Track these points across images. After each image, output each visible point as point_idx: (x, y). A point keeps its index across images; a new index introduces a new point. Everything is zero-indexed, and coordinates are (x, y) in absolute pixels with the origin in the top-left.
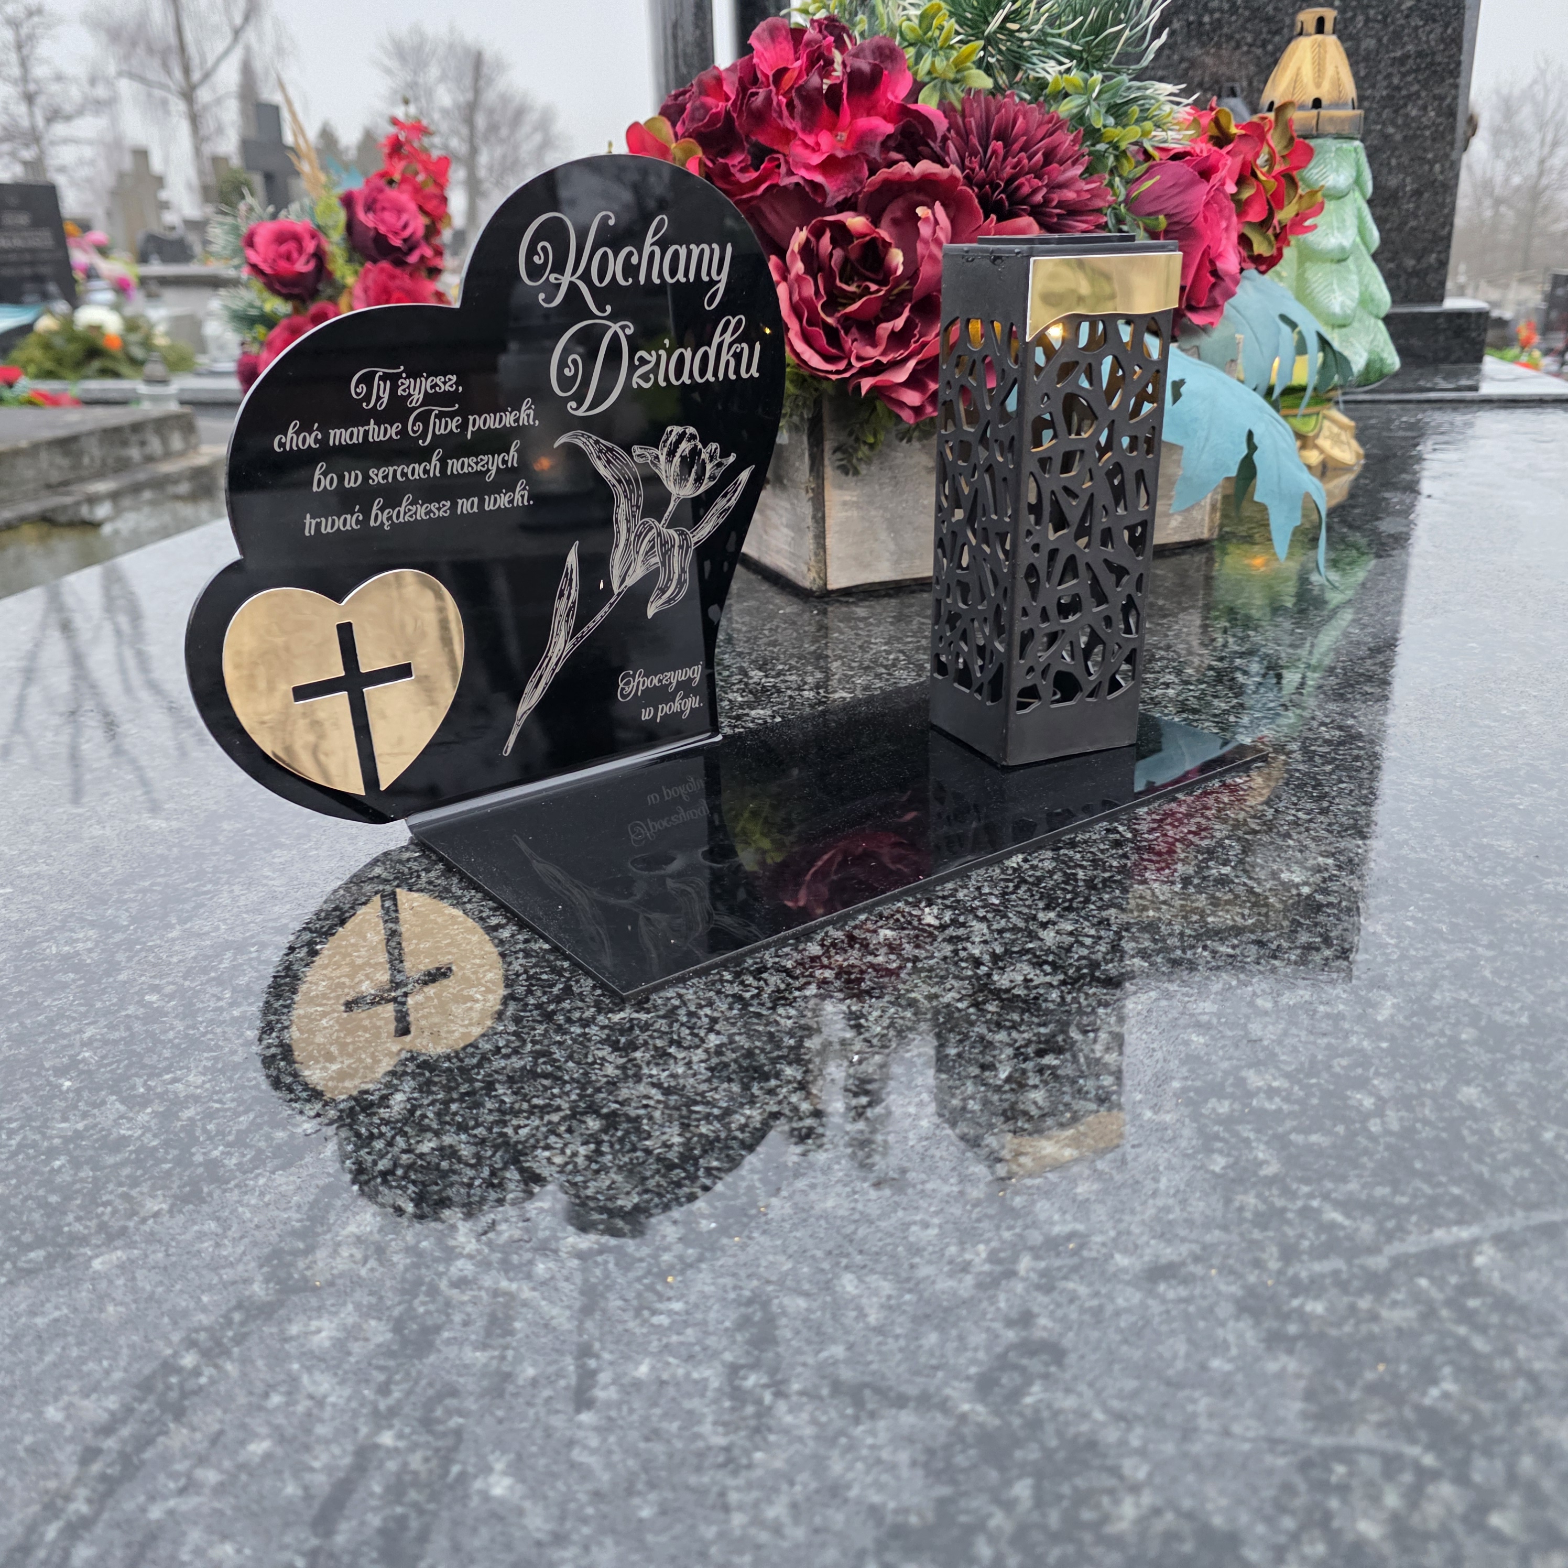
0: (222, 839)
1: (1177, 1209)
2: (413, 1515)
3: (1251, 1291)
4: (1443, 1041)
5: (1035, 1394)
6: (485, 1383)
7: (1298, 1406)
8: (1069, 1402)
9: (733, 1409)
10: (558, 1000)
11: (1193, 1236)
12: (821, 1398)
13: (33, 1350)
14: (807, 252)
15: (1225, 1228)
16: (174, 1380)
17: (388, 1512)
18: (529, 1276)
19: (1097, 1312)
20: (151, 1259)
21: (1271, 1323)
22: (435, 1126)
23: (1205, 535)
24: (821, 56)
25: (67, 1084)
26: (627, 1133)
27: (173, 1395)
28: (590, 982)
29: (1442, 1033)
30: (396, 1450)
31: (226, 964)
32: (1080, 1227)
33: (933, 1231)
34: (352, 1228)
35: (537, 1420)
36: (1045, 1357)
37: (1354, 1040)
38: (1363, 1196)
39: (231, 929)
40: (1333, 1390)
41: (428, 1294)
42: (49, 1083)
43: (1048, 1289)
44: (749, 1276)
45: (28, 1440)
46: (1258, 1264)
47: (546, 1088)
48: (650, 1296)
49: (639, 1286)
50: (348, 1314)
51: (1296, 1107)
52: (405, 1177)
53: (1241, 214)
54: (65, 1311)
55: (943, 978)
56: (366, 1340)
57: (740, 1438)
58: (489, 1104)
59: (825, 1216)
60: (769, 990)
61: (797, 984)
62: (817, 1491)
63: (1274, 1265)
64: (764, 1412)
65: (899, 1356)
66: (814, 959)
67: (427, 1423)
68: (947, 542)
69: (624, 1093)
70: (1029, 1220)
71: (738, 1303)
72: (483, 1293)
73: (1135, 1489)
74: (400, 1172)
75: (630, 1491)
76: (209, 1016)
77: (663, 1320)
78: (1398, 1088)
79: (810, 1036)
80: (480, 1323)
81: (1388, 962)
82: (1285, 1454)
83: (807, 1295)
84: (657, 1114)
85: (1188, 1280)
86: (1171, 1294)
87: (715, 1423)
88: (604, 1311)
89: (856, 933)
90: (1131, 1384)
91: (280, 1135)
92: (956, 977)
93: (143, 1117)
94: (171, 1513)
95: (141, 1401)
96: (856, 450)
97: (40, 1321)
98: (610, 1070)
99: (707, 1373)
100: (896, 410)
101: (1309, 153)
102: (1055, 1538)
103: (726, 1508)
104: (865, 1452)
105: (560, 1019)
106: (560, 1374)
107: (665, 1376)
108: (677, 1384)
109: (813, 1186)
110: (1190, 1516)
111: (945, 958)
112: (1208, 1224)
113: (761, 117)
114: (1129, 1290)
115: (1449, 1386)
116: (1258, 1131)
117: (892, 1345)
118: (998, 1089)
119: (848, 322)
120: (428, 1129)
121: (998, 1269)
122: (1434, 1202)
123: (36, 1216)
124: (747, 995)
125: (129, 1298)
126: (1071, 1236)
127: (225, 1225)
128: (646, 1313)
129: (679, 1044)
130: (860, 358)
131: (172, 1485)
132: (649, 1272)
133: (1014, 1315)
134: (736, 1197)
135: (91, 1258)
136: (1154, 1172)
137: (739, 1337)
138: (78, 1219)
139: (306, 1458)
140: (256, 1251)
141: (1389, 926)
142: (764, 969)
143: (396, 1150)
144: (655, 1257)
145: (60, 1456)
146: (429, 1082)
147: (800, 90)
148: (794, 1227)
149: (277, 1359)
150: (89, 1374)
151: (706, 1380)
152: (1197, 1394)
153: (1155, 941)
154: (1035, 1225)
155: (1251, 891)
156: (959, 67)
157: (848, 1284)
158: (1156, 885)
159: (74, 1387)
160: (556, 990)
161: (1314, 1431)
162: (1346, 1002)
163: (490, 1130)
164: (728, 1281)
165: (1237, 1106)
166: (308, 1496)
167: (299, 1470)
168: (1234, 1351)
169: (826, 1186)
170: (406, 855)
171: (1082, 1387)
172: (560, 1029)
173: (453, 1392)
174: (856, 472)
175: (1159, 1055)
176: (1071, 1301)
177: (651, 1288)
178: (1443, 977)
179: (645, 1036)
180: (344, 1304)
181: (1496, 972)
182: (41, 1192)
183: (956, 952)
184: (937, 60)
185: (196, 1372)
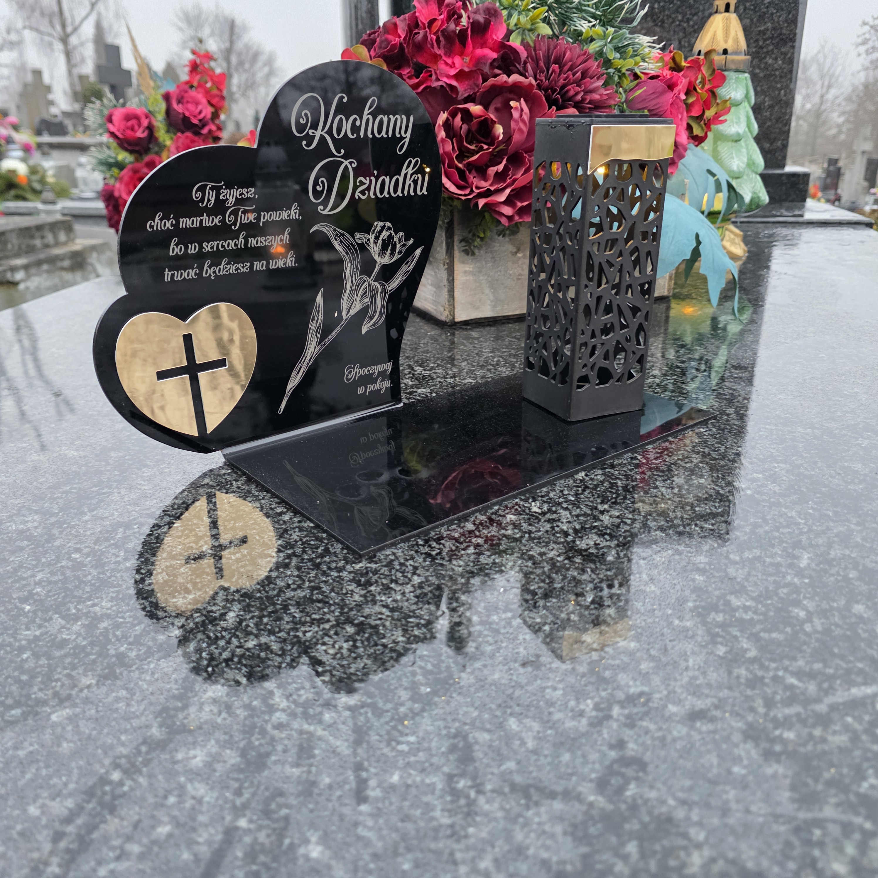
0: (111, 462)
1: (701, 678)
2: (263, 870)
3: (750, 726)
4: (839, 578)
5: (632, 790)
6: (300, 788)
7: (787, 794)
8: (653, 794)
9: (452, 802)
10: (322, 556)
11: (712, 693)
12: (504, 794)
13: (18, 771)
14: (447, 125)
15: (730, 688)
16: (107, 788)
17: (247, 869)
18: (320, 722)
19: (663, 739)
20: (88, 714)
21: (764, 745)
22: (255, 631)
23: (666, 293)
24: (454, 13)
25: (28, 608)
26: (371, 635)
27: (108, 798)
28: (340, 546)
29: (838, 574)
30: (249, 830)
31: (119, 536)
32: (646, 689)
33: (560, 692)
34: (210, 694)
35: (334, 810)
36: (635, 767)
37: (789, 578)
38: (807, 669)
39: (121, 515)
40: (806, 784)
41: (259, 734)
42: (17, 607)
43: (631, 725)
44: (454, 720)
45: (19, 827)
46: (752, 709)
47: (320, 609)
48: (395, 733)
49: (388, 727)
50: (212, 746)
51: (761, 617)
52: (240, 662)
53: (688, 111)
54: (36, 746)
55: (547, 543)
56: (225, 762)
57: (458, 819)
58: (287, 618)
59: (494, 683)
60: (446, 550)
61: (462, 547)
62: (509, 851)
63: (762, 710)
64: (471, 803)
65: (548, 768)
66: (470, 532)
67: (267, 813)
68: (536, 292)
69: (367, 611)
70: (615, 685)
71: (449, 736)
72: (293, 732)
73: (699, 846)
74: (236, 659)
75: (396, 853)
76: (112, 566)
77: (404, 747)
78: (818, 606)
79: (473, 577)
80: (294, 751)
81: (802, 533)
82: (784, 823)
83: (489, 731)
84: (388, 624)
85: (713, 720)
86: (704, 728)
87: (443, 810)
88: (368, 742)
89: (493, 517)
90: (688, 783)
92: (555, 542)
93: (77, 627)
94: (112, 872)
95: (88, 802)
96: (473, 241)
97: (21, 753)
98: (357, 597)
99: (435, 779)
100: (498, 217)
101: (723, 79)
103: (455, 863)
104: (535, 827)
105: (324, 567)
106: (346, 781)
107: (409, 782)
108: (417, 787)
109: (485, 666)
110: (733, 862)
111: (547, 532)
112: (720, 687)
113: (420, 47)
114: (679, 727)
115: (873, 781)
116: (741, 631)
117: (543, 761)
118: (587, 608)
119: (470, 166)
120: (251, 633)
121: (601, 714)
122: (848, 672)
123: (14, 688)
124: (434, 553)
125: (76, 738)
126: (641, 694)
127: (132, 692)
128: (394, 744)
129: (396, 582)
130: (477, 188)
131: (111, 854)
132: (392, 719)
133: (614, 742)
134: (440, 673)
135: (50, 714)
136: (684, 656)
137: (451, 757)
138: (41, 690)
139: (194, 836)
140: (152, 708)
141: (799, 514)
142: (442, 538)
143: (232, 646)
144: (396, 709)
145: (40, 838)
146: (249, 605)
147: (443, 32)
148: (477, 691)
149: (171, 774)
150: (54, 786)
151: (434, 784)
152: (728, 788)
153: (667, 522)
154: (618, 688)
155: (718, 493)
156: (533, 21)
157: (513, 724)
158: (663, 489)
159: (45, 794)
160: (320, 550)
161: (799, 809)
162: (781, 556)
163: (288, 633)
164: (441, 723)
165: (727, 617)
166: (197, 859)
167: (191, 843)
168: (745, 762)
169: (493, 666)
170: (223, 472)
171: (659, 785)
172: (324, 574)
173: (281, 794)
174: (473, 254)
175: (678, 587)
176: (646, 733)
177: (395, 728)
178: (834, 542)
179: (375, 577)
180: (209, 740)
181: (864, 539)
182: (16, 674)
183: (553, 528)
184: (521, 17)
185: (121, 783)
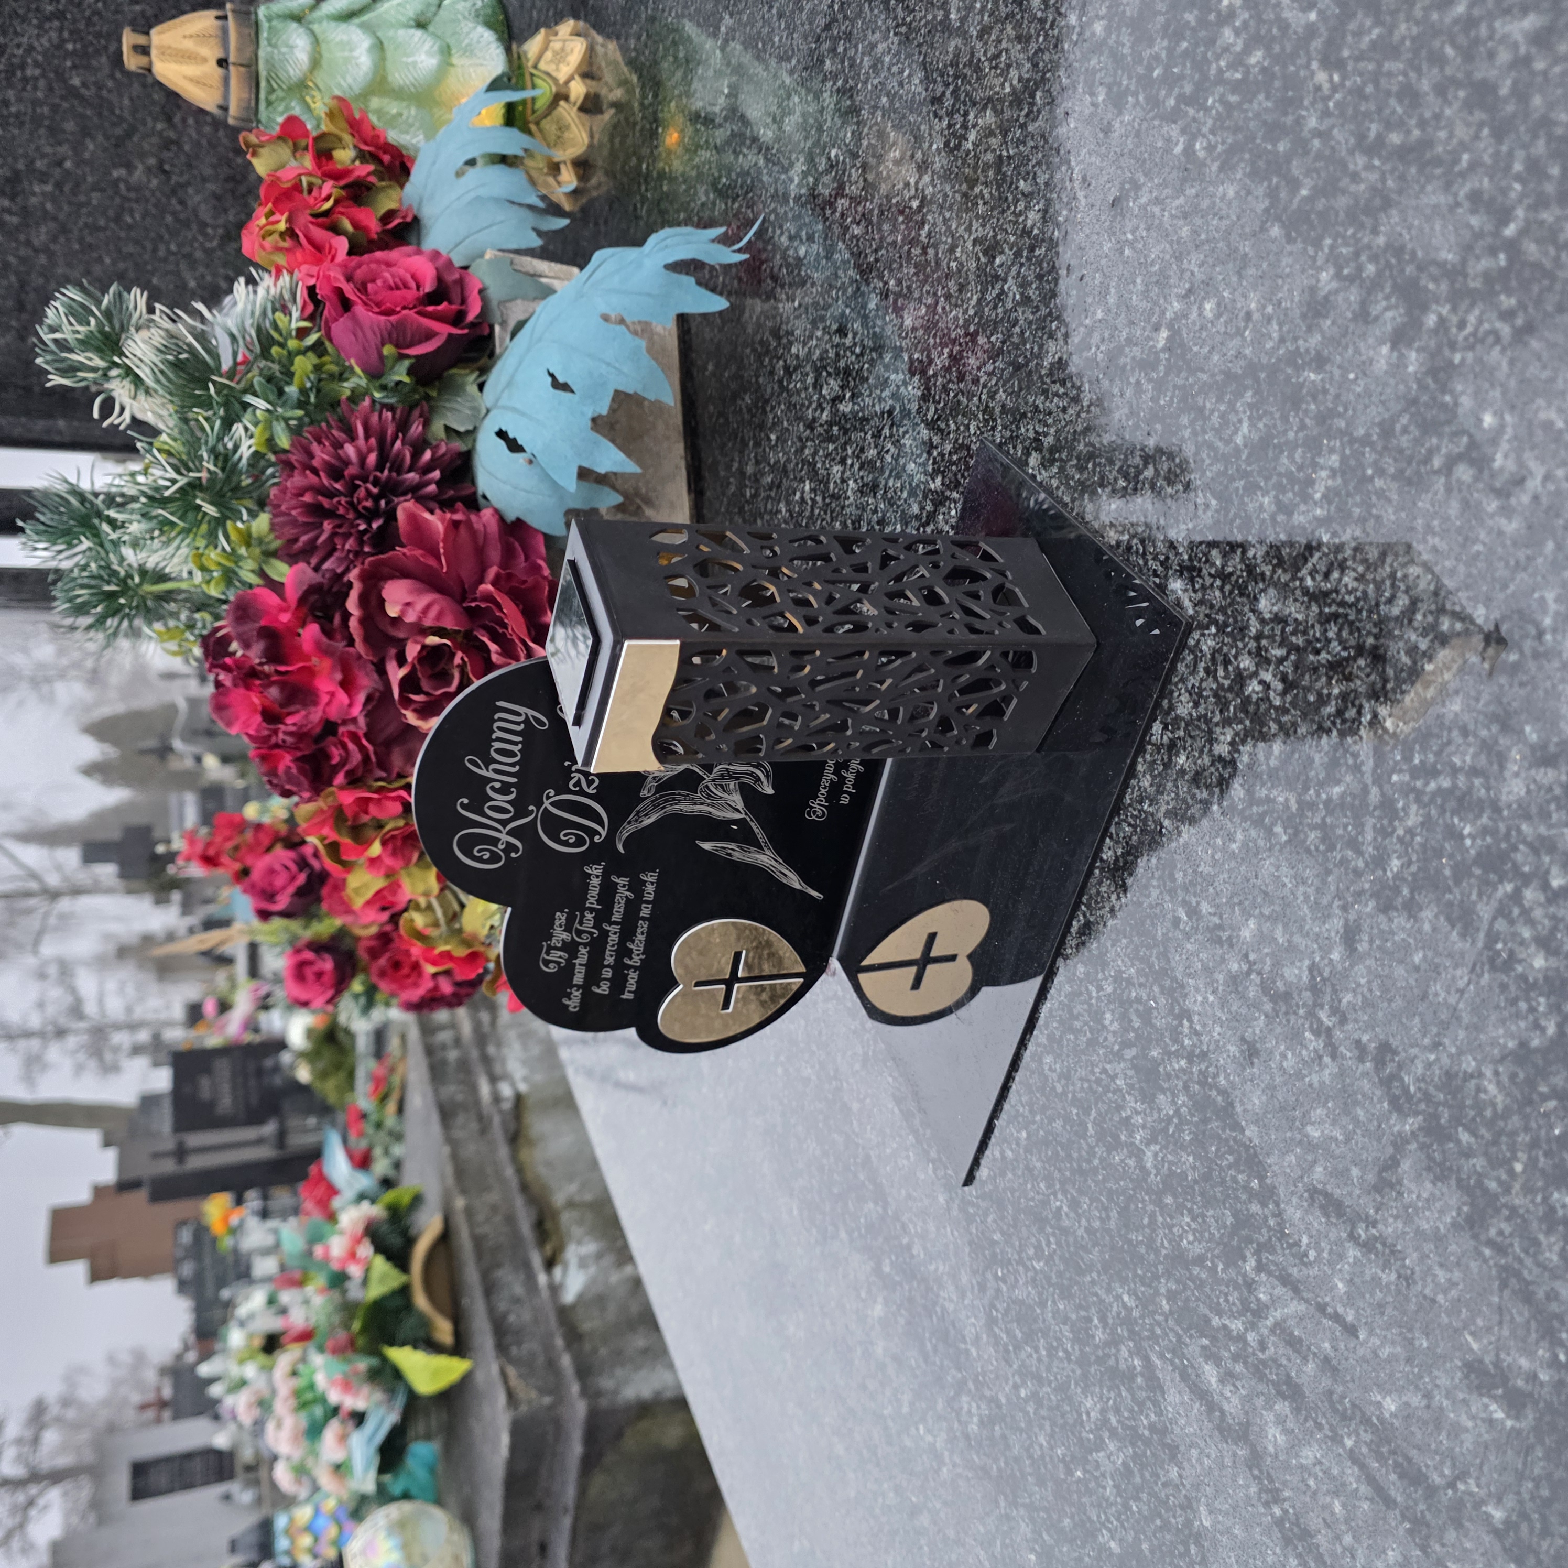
1: (1308, 890)
2: (1395, 1457)
3: (1375, 895)
5: (1409, 1082)
6: (1328, 1374)
7: (1455, 935)
8: (1419, 1067)
9: (1377, 1255)
11: (1328, 896)
12: (1382, 1204)
15: (1328, 872)
16: (1287, 1525)
17: (1390, 1468)
18: (1267, 1307)
19: (1366, 1001)
20: (1209, 1494)
21: (1399, 902)
22: (1151, 1291)
25: (1079, 1473)
26: (1180, 1184)
27: (1296, 1531)
30: (1356, 1442)
32: (1307, 962)
33: (1289, 1054)
34: (1214, 1381)
35: (1357, 1361)
36: (1388, 1057)
40: (1450, 904)
41: (1265, 1367)
42: (1077, 1483)
43: (1343, 1021)
44: (1295, 1185)
46: (1358, 873)
47: (1137, 1210)
48: (1295, 1250)
49: (1287, 1252)
50: (1269, 1417)
52: (1186, 1331)
54: (1232, 1554)
56: (1286, 1417)
57: (1395, 1264)
59: (1264, 1111)
62: (1436, 1247)
63: (1361, 863)
64: (1382, 1239)
65: (1367, 1140)
67: (1344, 1417)
69: (1150, 1166)
70: (1295, 990)
71: (1311, 1204)
72: (1272, 1338)
73: (1480, 1074)
74: (1180, 1332)
75: (1411, 1342)
76: (1043, 1369)
77: (1312, 1253)
78: (1250, 654)
80: (1290, 1352)
82: (1482, 970)
83: (1315, 1162)
84: (1170, 1157)
85: (1359, 929)
86: (1365, 946)
87: (1382, 1271)
88: (1299, 1281)
90: (1417, 1022)
91: (1139, 1380)
93: (1110, 1445)
95: (1296, 1547)
98: (1131, 1163)
99: (1351, 1253)
102: (1495, 1142)
103: (1433, 1301)
104: (1420, 1204)
105: (1085, 1166)
106: (1332, 1331)
107: (1348, 1277)
108: (1354, 1274)
109: (1242, 1102)
110: (1503, 1059)
114: (1357, 969)
115: (1467, 831)
117: (1358, 1137)
118: (1195, 929)
120: (1153, 1297)
121: (1324, 1036)
122: (1341, 714)
123: (1168, 1537)
124: (1089, 1035)
125: (1231, 1519)
126: (1311, 973)
127: (1197, 1446)
128: (1306, 1260)
129: (1120, 1107)
131: (1348, 1559)
132: (1279, 1240)
133: (1356, 1052)
134: (1239, 1153)
135: (1202, 1524)
136: (1278, 882)
137: (1333, 1220)
138: (1174, 1517)
139: (1349, 1488)
140: (1216, 1439)
143: (1164, 1324)
144: (1270, 1228)
148: (1268, 1135)
149: (1287, 1467)
151: (1355, 1257)
152: (1433, 988)
154: (1299, 989)
157: (1314, 1133)
161: (1473, 940)
164: (1295, 1199)
166: (1371, 1500)
167: (1356, 1495)
168: (1412, 941)
169: (1244, 1094)
171: (1412, 1052)
173: (1330, 1393)
176: (1355, 1010)
177: (1289, 1246)
179: (1109, 1123)
180: (1261, 1414)
182: (1152, 1526)
185: (1285, 1512)
